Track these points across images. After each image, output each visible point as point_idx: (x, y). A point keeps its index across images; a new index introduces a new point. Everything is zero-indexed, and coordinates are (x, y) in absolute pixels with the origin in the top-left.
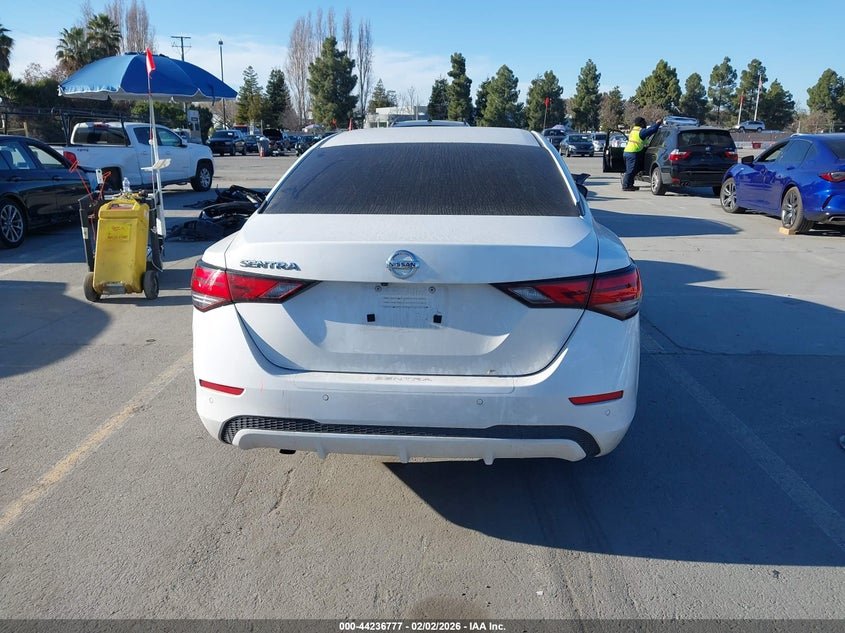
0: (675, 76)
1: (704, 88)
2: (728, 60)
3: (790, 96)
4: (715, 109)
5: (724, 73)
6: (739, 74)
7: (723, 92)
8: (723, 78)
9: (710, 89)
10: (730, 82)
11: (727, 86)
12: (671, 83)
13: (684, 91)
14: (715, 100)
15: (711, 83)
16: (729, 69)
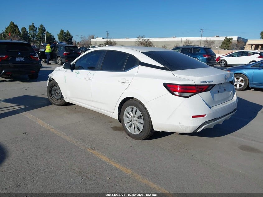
0: (18, 27)
1: (27, 32)
2: (33, 24)
3: (53, 36)
4: (32, 39)
5: (33, 28)
6: (38, 29)
7: (34, 33)
8: (33, 29)
9: (29, 32)
10: (35, 31)
11: (35, 32)
12: (17, 29)
13: (21, 32)
14: (32, 36)
15: (29, 30)
16: (34, 27)
